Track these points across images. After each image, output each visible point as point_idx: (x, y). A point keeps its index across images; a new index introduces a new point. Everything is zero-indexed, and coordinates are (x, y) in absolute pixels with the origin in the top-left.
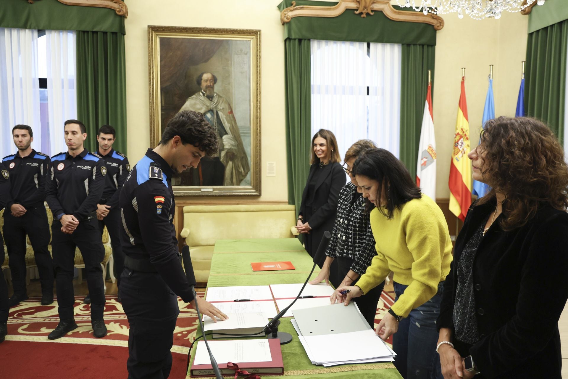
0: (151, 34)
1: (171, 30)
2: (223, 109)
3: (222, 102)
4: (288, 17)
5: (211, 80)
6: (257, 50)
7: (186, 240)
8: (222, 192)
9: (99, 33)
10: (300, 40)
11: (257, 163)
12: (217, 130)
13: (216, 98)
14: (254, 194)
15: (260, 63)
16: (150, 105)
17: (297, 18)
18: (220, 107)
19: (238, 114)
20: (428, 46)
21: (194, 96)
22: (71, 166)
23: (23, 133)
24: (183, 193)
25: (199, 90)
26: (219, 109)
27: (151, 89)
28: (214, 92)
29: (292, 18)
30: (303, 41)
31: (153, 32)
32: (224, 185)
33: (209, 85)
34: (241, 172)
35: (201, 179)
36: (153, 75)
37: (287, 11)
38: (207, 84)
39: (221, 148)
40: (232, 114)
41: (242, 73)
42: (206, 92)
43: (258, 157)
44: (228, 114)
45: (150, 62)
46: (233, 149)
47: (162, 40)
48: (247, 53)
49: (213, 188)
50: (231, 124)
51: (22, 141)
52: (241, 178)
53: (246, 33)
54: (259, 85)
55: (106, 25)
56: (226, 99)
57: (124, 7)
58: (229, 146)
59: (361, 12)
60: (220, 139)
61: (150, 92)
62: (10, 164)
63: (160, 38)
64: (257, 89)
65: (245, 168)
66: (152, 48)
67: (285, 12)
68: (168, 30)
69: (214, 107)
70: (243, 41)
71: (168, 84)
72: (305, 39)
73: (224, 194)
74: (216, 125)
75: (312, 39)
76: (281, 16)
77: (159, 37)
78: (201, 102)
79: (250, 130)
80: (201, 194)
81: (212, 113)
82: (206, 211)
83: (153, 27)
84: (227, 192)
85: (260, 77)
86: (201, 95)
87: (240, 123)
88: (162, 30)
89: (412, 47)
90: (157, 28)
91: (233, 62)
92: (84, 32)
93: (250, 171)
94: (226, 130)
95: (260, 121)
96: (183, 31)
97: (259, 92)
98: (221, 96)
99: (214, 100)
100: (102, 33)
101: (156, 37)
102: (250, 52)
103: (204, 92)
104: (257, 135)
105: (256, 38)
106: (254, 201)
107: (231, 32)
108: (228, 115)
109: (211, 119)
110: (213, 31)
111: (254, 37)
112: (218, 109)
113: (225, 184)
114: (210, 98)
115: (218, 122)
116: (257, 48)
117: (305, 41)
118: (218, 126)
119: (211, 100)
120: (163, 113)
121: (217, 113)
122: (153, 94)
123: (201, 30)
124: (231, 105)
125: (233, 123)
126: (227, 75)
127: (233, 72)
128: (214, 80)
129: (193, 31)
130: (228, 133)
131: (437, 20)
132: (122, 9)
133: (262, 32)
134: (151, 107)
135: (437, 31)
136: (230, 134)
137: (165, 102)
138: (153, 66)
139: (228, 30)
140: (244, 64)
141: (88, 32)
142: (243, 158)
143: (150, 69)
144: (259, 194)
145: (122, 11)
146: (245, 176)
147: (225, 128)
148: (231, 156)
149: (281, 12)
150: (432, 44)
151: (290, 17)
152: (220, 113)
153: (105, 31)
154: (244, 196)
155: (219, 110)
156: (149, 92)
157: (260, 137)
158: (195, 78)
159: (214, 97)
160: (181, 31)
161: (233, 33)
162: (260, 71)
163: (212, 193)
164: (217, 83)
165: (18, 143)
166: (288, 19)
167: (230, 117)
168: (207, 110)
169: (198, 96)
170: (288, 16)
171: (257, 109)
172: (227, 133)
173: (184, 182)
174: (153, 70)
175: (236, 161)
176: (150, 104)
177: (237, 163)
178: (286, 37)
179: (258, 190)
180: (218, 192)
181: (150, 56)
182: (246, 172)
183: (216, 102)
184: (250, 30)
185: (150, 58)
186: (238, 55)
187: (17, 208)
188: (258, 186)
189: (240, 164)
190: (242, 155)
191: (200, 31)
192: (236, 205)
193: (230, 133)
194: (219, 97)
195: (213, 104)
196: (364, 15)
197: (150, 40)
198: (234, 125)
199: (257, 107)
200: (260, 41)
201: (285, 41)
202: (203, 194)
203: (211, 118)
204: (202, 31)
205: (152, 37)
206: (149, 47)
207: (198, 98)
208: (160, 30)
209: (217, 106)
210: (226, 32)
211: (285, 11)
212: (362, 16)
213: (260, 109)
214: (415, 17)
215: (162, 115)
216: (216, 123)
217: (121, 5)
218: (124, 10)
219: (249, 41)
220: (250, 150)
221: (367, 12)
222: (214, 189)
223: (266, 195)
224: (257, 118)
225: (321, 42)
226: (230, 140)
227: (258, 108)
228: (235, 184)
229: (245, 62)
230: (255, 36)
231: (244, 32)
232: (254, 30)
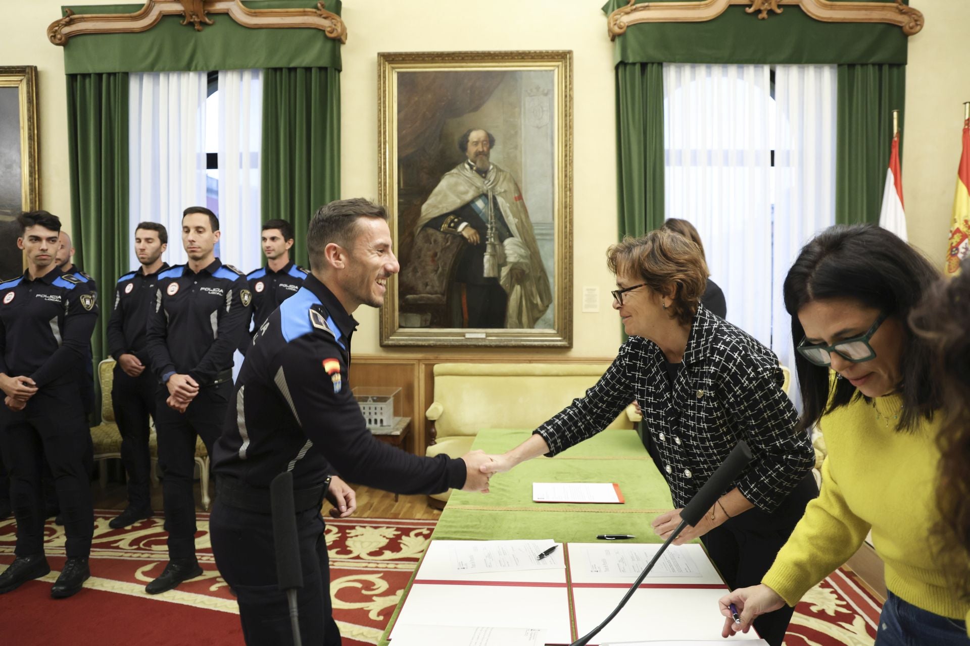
0: (383, 67)
1: (417, 59)
2: (505, 191)
3: (504, 180)
4: (622, 24)
5: (483, 141)
6: (566, 87)
7: (436, 425)
8: (502, 339)
9: (298, 70)
10: (644, 66)
11: (566, 288)
12: (494, 229)
13: (494, 172)
14: (559, 343)
15: (570, 108)
16: (379, 187)
17: (639, 26)
18: (500, 189)
19: (530, 202)
20: (891, 65)
21: (454, 171)
22: (190, 288)
23: (148, 236)
24: (434, 340)
25: (464, 159)
26: (499, 192)
27: (381, 160)
28: (489, 163)
29: (628, 27)
30: (649, 66)
31: (387, 63)
32: (507, 328)
33: (481, 150)
34: (537, 305)
35: (466, 316)
36: (386, 136)
37: (620, 14)
38: (477, 150)
39: (501, 262)
40: (521, 201)
41: (538, 128)
42: (475, 162)
43: (568, 277)
44: (515, 202)
45: (381, 114)
46: (522, 263)
47: (401, 76)
48: (548, 93)
49: (486, 333)
50: (518, 219)
51: (144, 250)
52: (536, 314)
53: (546, 57)
54: (570, 147)
55: (311, 56)
56: (511, 175)
57: (339, 25)
58: (516, 257)
59: (757, 8)
60: (498, 244)
61: (380, 165)
62: (126, 286)
63: (398, 73)
64: (566, 156)
65: (544, 297)
66: (384, 91)
67: (615, 17)
68: (411, 59)
69: (490, 189)
70: (541, 71)
71: (410, 151)
72: (653, 63)
73: (506, 343)
74: (493, 221)
75: (666, 62)
76: (609, 23)
77: (396, 72)
78: (468, 181)
79: (553, 229)
80: (464, 343)
81: (486, 201)
82: (474, 373)
83: (386, 54)
84: (511, 340)
85: (571, 134)
86: (466, 169)
87: (534, 217)
88: (401, 59)
89: (859, 70)
90: (393, 57)
91: (522, 109)
92: (275, 70)
93: (553, 303)
94: (510, 229)
95: (571, 213)
96: (437, 59)
97: (569, 160)
98: (501, 167)
99: (490, 177)
100: (304, 70)
101: (391, 72)
102: (553, 90)
103: (472, 163)
104: (565, 239)
105: (564, 65)
106: (560, 357)
107: (520, 57)
108: (513, 203)
109: (484, 211)
110: (486, 56)
111: (560, 63)
112: (497, 191)
113: (508, 326)
114: (483, 173)
115: (495, 216)
116: (566, 82)
117: (652, 67)
118: (495, 223)
119: (485, 178)
120: (401, 200)
121: (494, 198)
122: (385, 169)
123: (467, 56)
124: (519, 185)
125: (523, 216)
126: (513, 132)
127: (523, 127)
128: (490, 141)
129: (453, 59)
130: (514, 235)
131: (910, 16)
132: (336, 27)
133: (575, 56)
134: (381, 190)
135: (910, 38)
136: (517, 237)
137: (405, 183)
138: (385, 122)
139: (514, 53)
140: (543, 111)
141: (281, 69)
142: (540, 278)
143: (380, 127)
144: (569, 344)
145: (335, 32)
146: (543, 312)
147: (509, 226)
148: (519, 275)
149: (608, 17)
150: (899, 63)
151: (624, 24)
152: (500, 200)
153: (308, 66)
154: (542, 347)
155: (497, 195)
156: (378, 164)
157: (571, 241)
158: (457, 138)
159: (490, 171)
160: (433, 59)
161: (523, 58)
162: (571, 123)
163: (485, 342)
164: (494, 147)
165: (139, 251)
166: (621, 28)
167: (517, 207)
168: (478, 194)
169: (461, 171)
170: (620, 22)
171: (566, 192)
172: (511, 235)
173: (435, 321)
174: (385, 128)
175: (528, 284)
176: (380, 185)
177: (529, 288)
178: (619, 59)
179: (567, 337)
180: (494, 340)
181: (380, 103)
182: (546, 304)
183: (492, 179)
184: (553, 52)
185: (381, 106)
186: (531, 96)
187: (129, 362)
188: (566, 329)
189: (534, 290)
190: (539, 274)
191: (466, 58)
192: (527, 363)
193: (518, 235)
194: (499, 170)
195: (487, 183)
196: (764, 15)
197: (381, 77)
198: (524, 220)
199: (566, 187)
200: (571, 70)
201: (617, 68)
202: (469, 343)
203: (483, 209)
204: (470, 58)
205: (384, 72)
206: (379, 89)
207: (461, 174)
208: (397, 59)
209: (495, 188)
210: (510, 58)
211: (616, 15)
212: (760, 16)
213: (571, 190)
214: (863, 12)
215: (399, 204)
216: (493, 217)
217: (333, 21)
218: (338, 29)
219: (551, 71)
220: (552, 265)
221: (769, 8)
222: (488, 335)
223: (580, 347)
224: (566, 207)
225: (682, 69)
226: (516, 247)
227: (568, 188)
228: (526, 326)
229: (545, 109)
230: (561, 61)
231: (543, 55)
232: (561, 52)
